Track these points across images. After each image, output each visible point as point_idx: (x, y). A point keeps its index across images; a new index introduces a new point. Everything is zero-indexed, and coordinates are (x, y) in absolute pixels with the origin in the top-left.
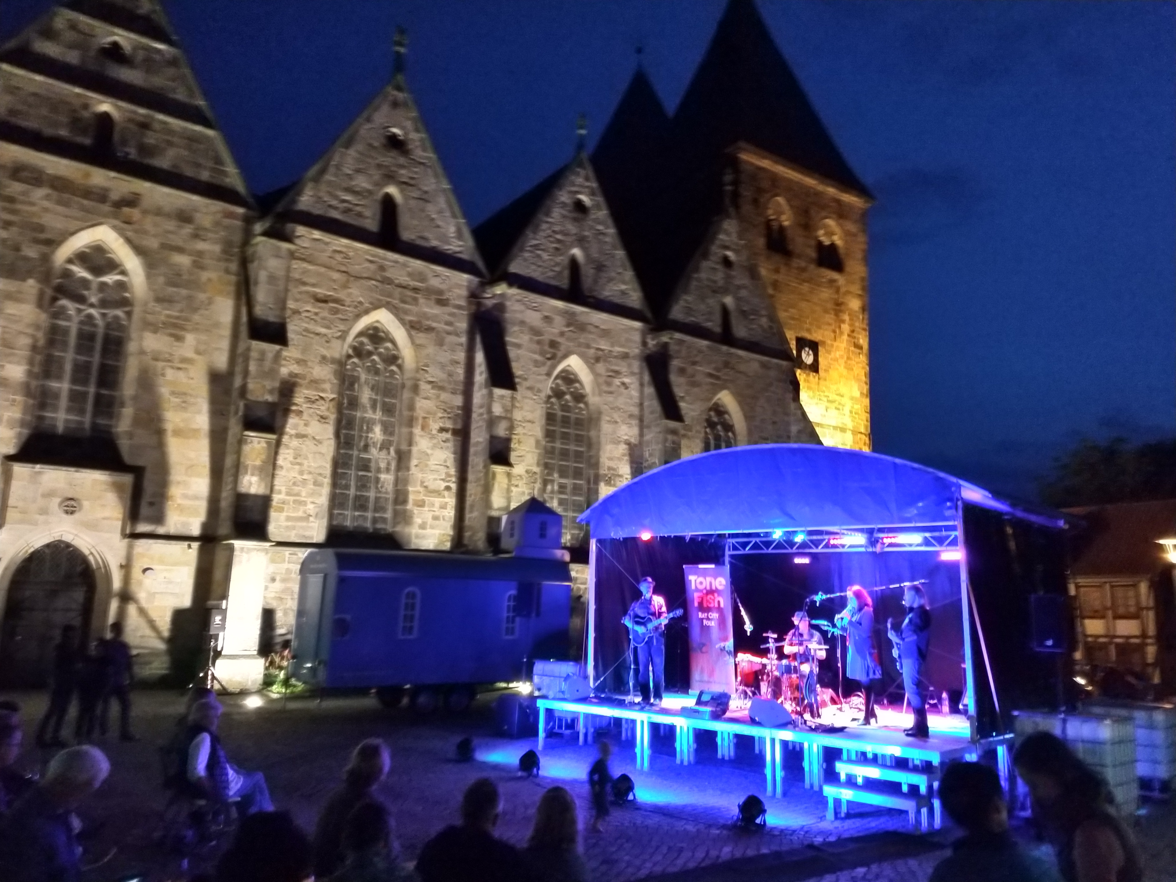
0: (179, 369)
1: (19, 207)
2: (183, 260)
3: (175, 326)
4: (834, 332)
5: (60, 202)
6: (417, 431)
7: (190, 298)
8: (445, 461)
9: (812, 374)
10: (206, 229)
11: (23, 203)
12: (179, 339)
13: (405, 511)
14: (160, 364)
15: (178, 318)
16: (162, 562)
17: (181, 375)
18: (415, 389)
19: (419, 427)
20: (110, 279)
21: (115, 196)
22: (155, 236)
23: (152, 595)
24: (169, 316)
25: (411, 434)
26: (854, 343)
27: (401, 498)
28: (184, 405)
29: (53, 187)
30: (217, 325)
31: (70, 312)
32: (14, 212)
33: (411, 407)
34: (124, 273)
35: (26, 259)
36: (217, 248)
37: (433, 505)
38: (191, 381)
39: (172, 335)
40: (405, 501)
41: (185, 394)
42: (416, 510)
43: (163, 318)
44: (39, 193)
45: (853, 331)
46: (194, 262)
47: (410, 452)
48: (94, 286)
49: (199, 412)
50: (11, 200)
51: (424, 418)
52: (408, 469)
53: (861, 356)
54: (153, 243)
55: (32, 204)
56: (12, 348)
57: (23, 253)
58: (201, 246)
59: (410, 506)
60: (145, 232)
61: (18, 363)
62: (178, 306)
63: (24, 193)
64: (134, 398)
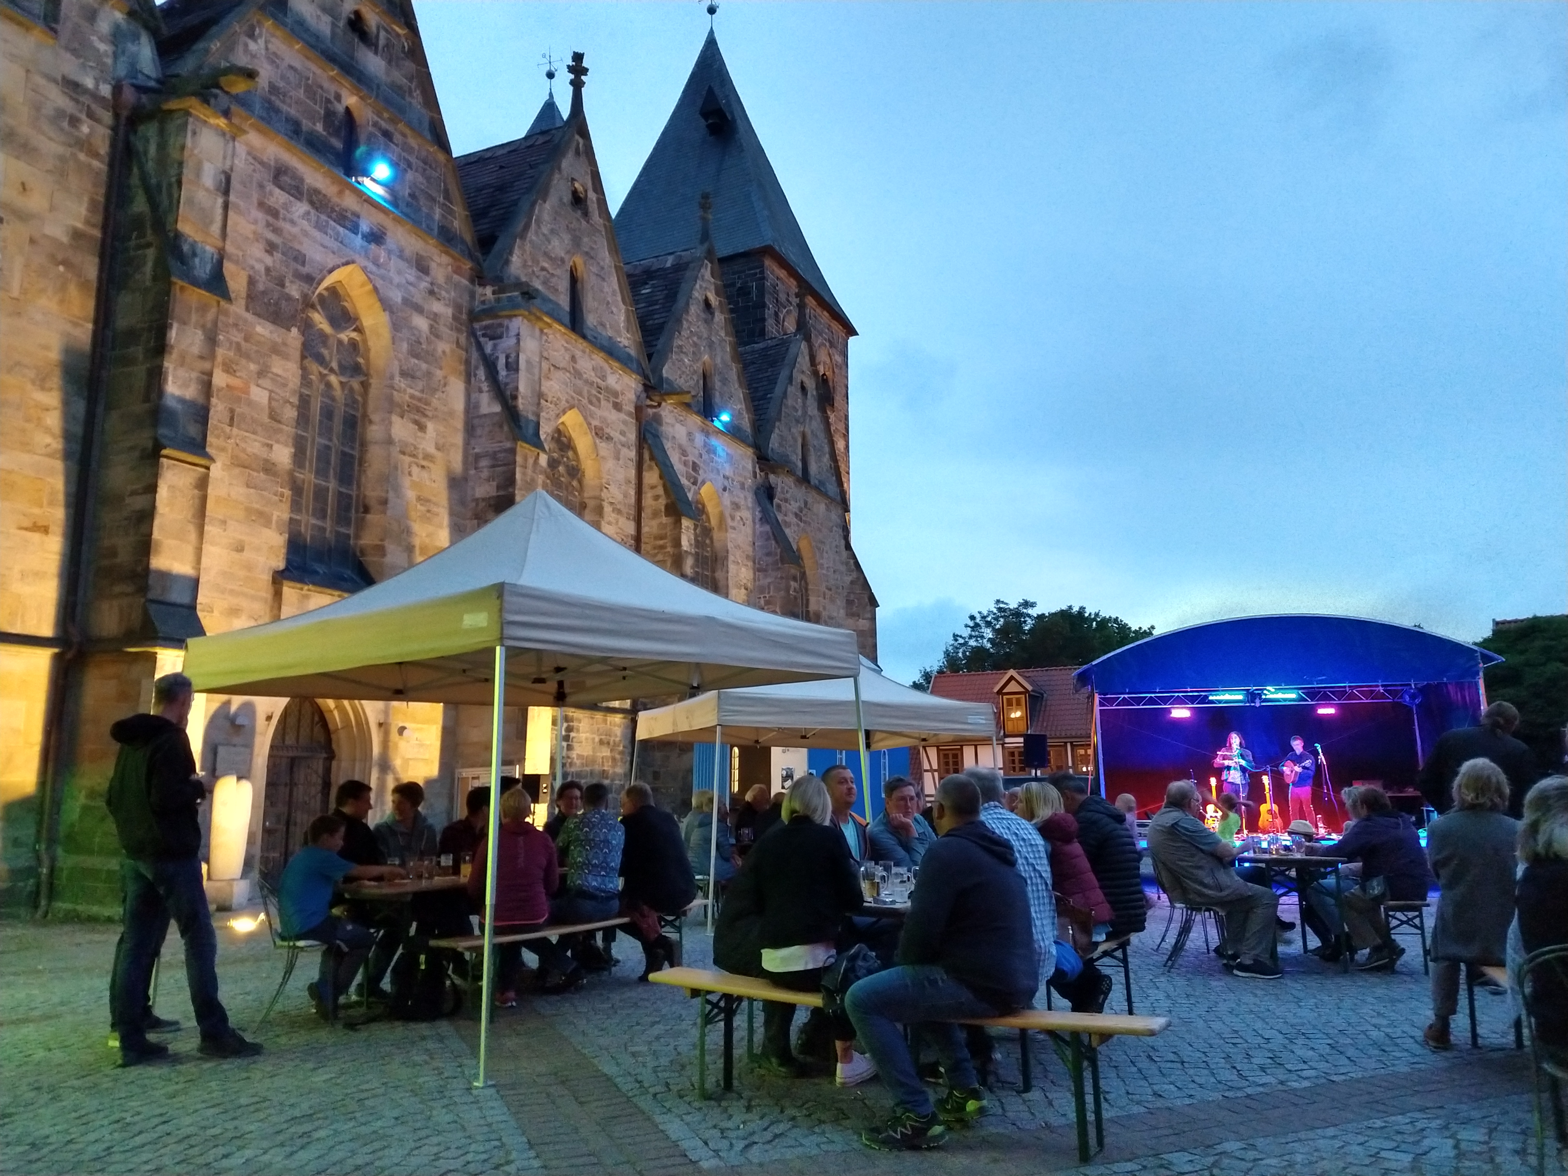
0: (423, 467)
1: (281, 224)
2: (421, 323)
3: (418, 410)
5: (319, 227)
7: (429, 374)
10: (440, 286)
11: (284, 219)
12: (421, 427)
14: (407, 459)
15: (420, 400)
16: (414, 720)
17: (425, 474)
18: (600, 511)
20: (346, 336)
21: (365, 226)
23: (406, 762)
24: (412, 397)
28: (428, 515)
29: (312, 203)
30: (451, 413)
31: (312, 377)
34: (359, 330)
35: (289, 298)
36: (449, 312)
38: (433, 485)
39: (416, 422)
41: (428, 501)
43: (407, 397)
44: (301, 208)
46: (431, 327)
48: (333, 344)
49: (440, 526)
50: (274, 213)
54: (397, 296)
55: (292, 222)
56: (279, 422)
57: (287, 290)
58: (437, 307)
60: (391, 280)
61: (285, 444)
62: (420, 384)
63: (286, 206)
64: (384, 502)
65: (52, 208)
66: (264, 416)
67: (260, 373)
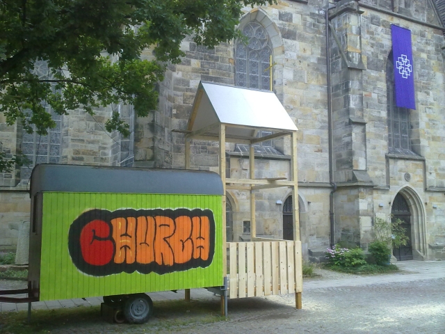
0: (430, 108)
1: (375, 36)
2: (424, 56)
3: (426, 88)
7: (428, 73)
10: (429, 40)
11: (376, 34)
12: (428, 94)
14: (424, 107)
15: (426, 84)
16: (437, 200)
17: (431, 111)
23: (436, 216)
24: (424, 83)
28: (434, 125)
29: (383, 26)
30: (438, 86)
32: (373, 39)
35: (380, 61)
36: (434, 49)
38: (434, 114)
39: (426, 92)
41: (433, 120)
43: (422, 84)
44: (380, 28)
46: (428, 56)
49: (439, 129)
50: (373, 33)
54: (415, 49)
55: (378, 34)
56: (382, 103)
57: (379, 58)
58: (428, 48)
61: (384, 110)
62: (426, 78)
63: (376, 30)
64: (418, 124)
65: (312, 54)
66: (377, 102)
67: (374, 88)
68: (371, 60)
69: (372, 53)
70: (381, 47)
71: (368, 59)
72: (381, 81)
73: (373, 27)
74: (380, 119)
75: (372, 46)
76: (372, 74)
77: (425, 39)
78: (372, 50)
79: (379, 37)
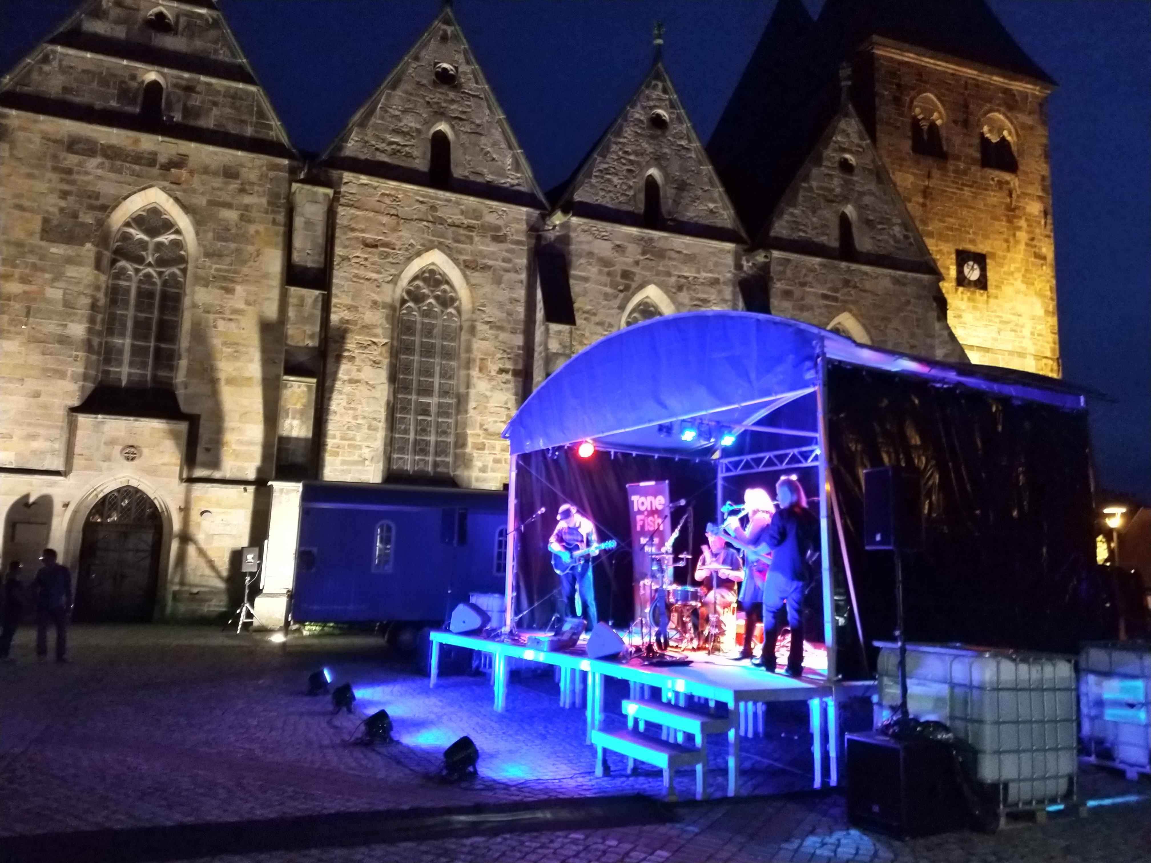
0: (230, 320)
1: (75, 176)
2: (231, 215)
3: (225, 279)
4: (1007, 241)
5: (112, 169)
6: (475, 373)
7: (238, 251)
8: (506, 403)
9: (979, 292)
10: (252, 184)
11: (79, 173)
12: (229, 291)
13: (464, 454)
14: (211, 317)
16: (219, 504)
17: (232, 325)
18: (472, 330)
19: (477, 369)
20: (165, 238)
21: (162, 159)
22: (203, 194)
23: (210, 537)
24: (217, 270)
25: (468, 376)
26: (1035, 253)
27: (460, 442)
28: (235, 354)
29: (106, 156)
30: (266, 276)
31: (130, 272)
32: (71, 182)
33: (469, 350)
34: (178, 232)
35: (83, 225)
36: (264, 201)
37: (494, 448)
38: (242, 331)
39: (222, 288)
40: (464, 445)
41: (236, 344)
42: (475, 454)
43: (213, 271)
44: (93, 163)
45: (1033, 239)
46: (242, 215)
47: (467, 394)
48: (151, 247)
49: (251, 361)
50: (69, 171)
51: (482, 359)
52: (466, 412)
53: (1044, 267)
54: (202, 201)
55: (87, 173)
56: (74, 308)
57: (80, 220)
58: (248, 200)
59: (469, 449)
60: (194, 191)
61: (80, 322)
62: (228, 260)
63: (79, 164)
64: (188, 350)
66: (60, 308)
67: (55, 279)
68: (55, 222)
69: (62, 210)
70: (90, 197)
71: (46, 221)
72: (80, 264)
73: (72, 160)
74: (63, 340)
75: (64, 195)
76: (53, 250)
77: (239, 182)
78: (63, 204)
79: (90, 178)
